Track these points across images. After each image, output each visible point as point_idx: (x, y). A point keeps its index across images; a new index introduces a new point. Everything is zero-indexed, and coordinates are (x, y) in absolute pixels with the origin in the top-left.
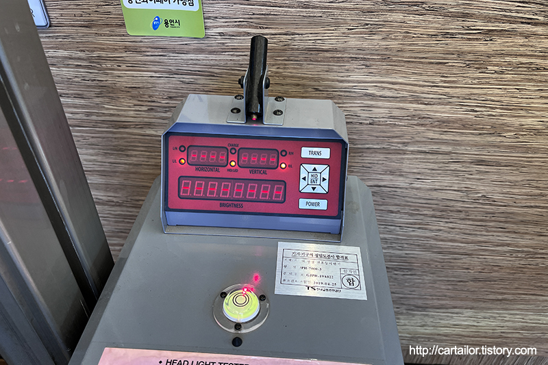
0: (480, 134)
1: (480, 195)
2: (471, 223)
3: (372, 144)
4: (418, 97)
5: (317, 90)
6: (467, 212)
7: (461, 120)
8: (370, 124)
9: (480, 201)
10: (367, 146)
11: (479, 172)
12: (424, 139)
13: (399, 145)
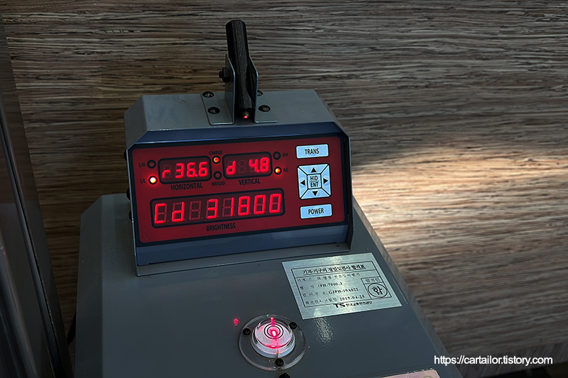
0: (532, 89)
1: (527, 159)
2: (516, 193)
3: (426, 111)
4: (477, 51)
5: (373, 49)
6: (513, 181)
7: (515, 74)
8: (426, 87)
9: (527, 167)
10: (420, 114)
11: (528, 133)
12: (479, 100)
13: (454, 110)
